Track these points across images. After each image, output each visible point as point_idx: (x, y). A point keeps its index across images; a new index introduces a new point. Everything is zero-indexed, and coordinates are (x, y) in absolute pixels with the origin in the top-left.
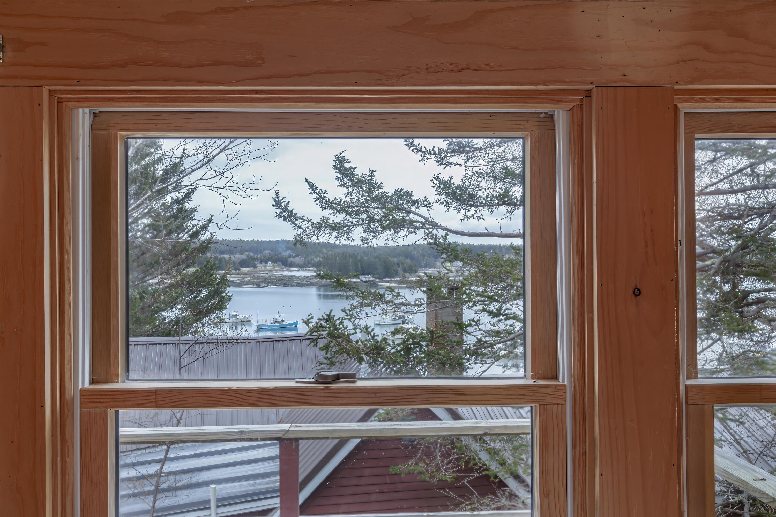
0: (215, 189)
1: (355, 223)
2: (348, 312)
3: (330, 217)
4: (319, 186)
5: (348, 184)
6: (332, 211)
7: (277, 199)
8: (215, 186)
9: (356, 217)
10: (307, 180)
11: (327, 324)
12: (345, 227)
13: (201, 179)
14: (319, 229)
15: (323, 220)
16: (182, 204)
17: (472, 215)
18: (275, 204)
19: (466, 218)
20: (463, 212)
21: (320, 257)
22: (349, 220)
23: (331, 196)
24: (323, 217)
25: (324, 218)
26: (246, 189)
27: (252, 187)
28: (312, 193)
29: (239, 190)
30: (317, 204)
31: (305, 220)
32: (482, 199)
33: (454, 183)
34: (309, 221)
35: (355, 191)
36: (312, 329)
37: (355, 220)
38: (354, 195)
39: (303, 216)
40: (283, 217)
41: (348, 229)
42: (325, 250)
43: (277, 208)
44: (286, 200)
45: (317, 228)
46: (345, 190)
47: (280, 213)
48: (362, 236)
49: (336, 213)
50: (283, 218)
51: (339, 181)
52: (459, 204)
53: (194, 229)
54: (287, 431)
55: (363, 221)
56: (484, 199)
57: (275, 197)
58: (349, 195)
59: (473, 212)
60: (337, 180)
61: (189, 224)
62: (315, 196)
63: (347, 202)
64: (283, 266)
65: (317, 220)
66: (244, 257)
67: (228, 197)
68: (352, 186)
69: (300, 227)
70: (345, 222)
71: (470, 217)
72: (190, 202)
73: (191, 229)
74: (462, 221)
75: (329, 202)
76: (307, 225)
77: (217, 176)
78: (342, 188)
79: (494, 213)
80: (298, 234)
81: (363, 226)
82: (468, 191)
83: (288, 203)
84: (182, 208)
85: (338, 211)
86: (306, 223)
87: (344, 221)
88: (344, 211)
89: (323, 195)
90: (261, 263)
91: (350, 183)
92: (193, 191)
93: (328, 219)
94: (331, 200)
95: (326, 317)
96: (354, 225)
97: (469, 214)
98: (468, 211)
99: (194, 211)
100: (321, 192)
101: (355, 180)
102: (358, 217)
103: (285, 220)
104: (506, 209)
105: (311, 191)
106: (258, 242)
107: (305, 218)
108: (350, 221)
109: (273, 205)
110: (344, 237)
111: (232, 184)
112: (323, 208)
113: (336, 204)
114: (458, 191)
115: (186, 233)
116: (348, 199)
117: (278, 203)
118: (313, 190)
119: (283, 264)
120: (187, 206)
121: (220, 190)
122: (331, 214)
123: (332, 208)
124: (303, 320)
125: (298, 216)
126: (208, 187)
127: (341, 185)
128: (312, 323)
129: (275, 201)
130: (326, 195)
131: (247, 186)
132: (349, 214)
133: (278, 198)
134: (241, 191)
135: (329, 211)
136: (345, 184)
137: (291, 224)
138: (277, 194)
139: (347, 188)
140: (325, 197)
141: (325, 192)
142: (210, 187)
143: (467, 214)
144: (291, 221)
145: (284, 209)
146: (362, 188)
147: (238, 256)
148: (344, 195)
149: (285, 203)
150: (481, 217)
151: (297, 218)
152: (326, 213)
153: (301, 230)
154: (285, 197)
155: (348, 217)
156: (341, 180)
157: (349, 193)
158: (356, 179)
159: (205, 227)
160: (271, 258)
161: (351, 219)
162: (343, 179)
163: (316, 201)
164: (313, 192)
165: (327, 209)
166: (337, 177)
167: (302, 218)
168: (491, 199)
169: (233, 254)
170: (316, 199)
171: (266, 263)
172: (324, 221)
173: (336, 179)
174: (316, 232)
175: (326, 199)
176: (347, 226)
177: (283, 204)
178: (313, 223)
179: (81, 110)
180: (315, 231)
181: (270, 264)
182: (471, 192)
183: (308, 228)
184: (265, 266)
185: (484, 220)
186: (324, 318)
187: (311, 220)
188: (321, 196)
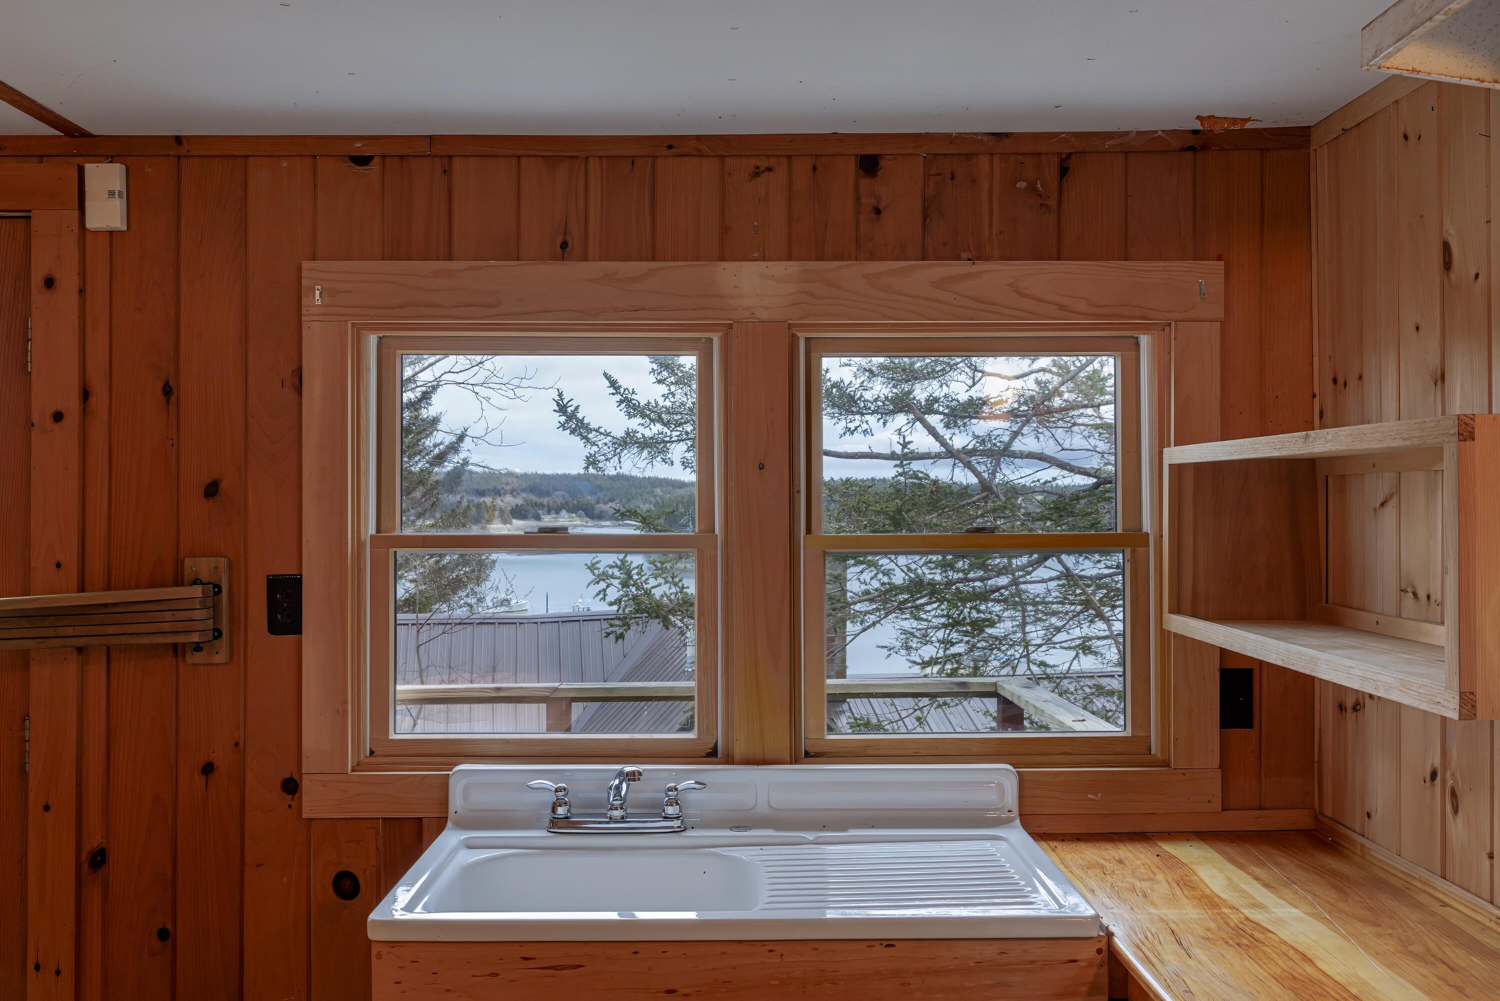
0: (470, 387)
1: (675, 439)
2: (659, 565)
3: (641, 429)
4: (623, 382)
5: (668, 380)
6: (643, 421)
7: (561, 402)
8: (470, 382)
9: (678, 428)
10: (605, 375)
11: (621, 574)
12: (660, 443)
13: (449, 372)
14: (622, 446)
15: (628, 433)
16: (416, 410)
17: (856, 428)
18: (557, 408)
19: (848, 433)
20: (843, 423)
21: (650, 503)
22: (666, 433)
23: (642, 399)
24: (628, 428)
25: (630, 430)
26: (514, 387)
27: (525, 383)
28: (613, 394)
29: (503, 387)
30: (621, 410)
31: (601, 433)
32: (869, 404)
33: (830, 379)
34: (607, 434)
35: (680, 391)
36: (599, 575)
37: (675, 434)
38: (677, 396)
39: (600, 428)
40: (568, 428)
41: (665, 446)
42: (658, 491)
43: (560, 416)
44: (574, 403)
45: (620, 445)
46: (663, 389)
47: (564, 423)
48: (684, 458)
49: (650, 424)
50: (568, 431)
51: (656, 375)
52: (836, 410)
53: (437, 451)
54: (556, 689)
55: (687, 435)
56: (872, 403)
57: (557, 398)
58: (670, 396)
59: (857, 423)
60: (652, 374)
61: (429, 442)
62: (618, 397)
63: (666, 408)
64: (588, 519)
65: (619, 433)
66: (519, 501)
67: (488, 399)
68: (676, 383)
69: (594, 444)
70: (660, 436)
71: (854, 431)
72: (430, 408)
73: (431, 451)
74: (841, 436)
75: (639, 407)
76: (605, 441)
77: (473, 367)
78: (661, 385)
79: (888, 424)
80: (591, 454)
81: (688, 442)
82: (848, 391)
83: (577, 408)
84: (416, 417)
85: (652, 420)
86: (602, 437)
87: (659, 434)
88: (660, 420)
89: (629, 396)
90: (549, 513)
91: (672, 379)
92: (434, 388)
93: (636, 432)
94: (642, 404)
95: (619, 563)
96: (674, 441)
97: (852, 426)
98: (851, 422)
99: (435, 421)
100: (626, 392)
101: (680, 374)
102: (681, 429)
103: (572, 432)
104: (906, 417)
105: (612, 390)
106: (544, 477)
107: (602, 430)
108: (669, 434)
109: (554, 411)
110: (659, 459)
111: (495, 380)
112: (630, 416)
113: (649, 410)
114: (834, 390)
115: (424, 458)
116: (668, 404)
117: (562, 408)
118: (615, 389)
119: (587, 515)
120: (424, 413)
121: (477, 389)
122: (642, 425)
123: (643, 416)
124: (586, 565)
125: (592, 426)
126: (459, 383)
127: (660, 382)
128: (599, 569)
129: (558, 404)
130: (634, 396)
131: (516, 382)
132: (666, 424)
133: (562, 400)
134: (507, 389)
135: (638, 420)
136: (665, 379)
137: (581, 439)
138: (560, 395)
139: (667, 385)
140: (633, 399)
141: (633, 392)
142: (463, 383)
143: (850, 425)
144: (580, 434)
145: (571, 417)
146: (690, 386)
147: (508, 499)
148: (663, 396)
149: (572, 408)
150: (869, 430)
151: (590, 430)
152: (635, 423)
153: (595, 448)
154: (572, 400)
155: (665, 430)
156: (658, 374)
157: (670, 393)
158: (682, 371)
159: (454, 448)
160: (566, 504)
161: (669, 433)
162: (661, 372)
163: (619, 405)
164: (614, 391)
165: (635, 416)
166: (653, 369)
167: (597, 430)
168: (883, 402)
169: (500, 495)
170: (621, 402)
171: (557, 512)
172: (630, 435)
173: (650, 372)
174: (618, 450)
175: (633, 402)
176: (664, 442)
177: (569, 410)
178: (613, 437)
179: (372, 336)
180: (616, 449)
181: (564, 513)
182: (852, 393)
183: (606, 444)
184: (556, 518)
185: (872, 435)
186: (616, 564)
187: (610, 433)
188: (627, 398)
